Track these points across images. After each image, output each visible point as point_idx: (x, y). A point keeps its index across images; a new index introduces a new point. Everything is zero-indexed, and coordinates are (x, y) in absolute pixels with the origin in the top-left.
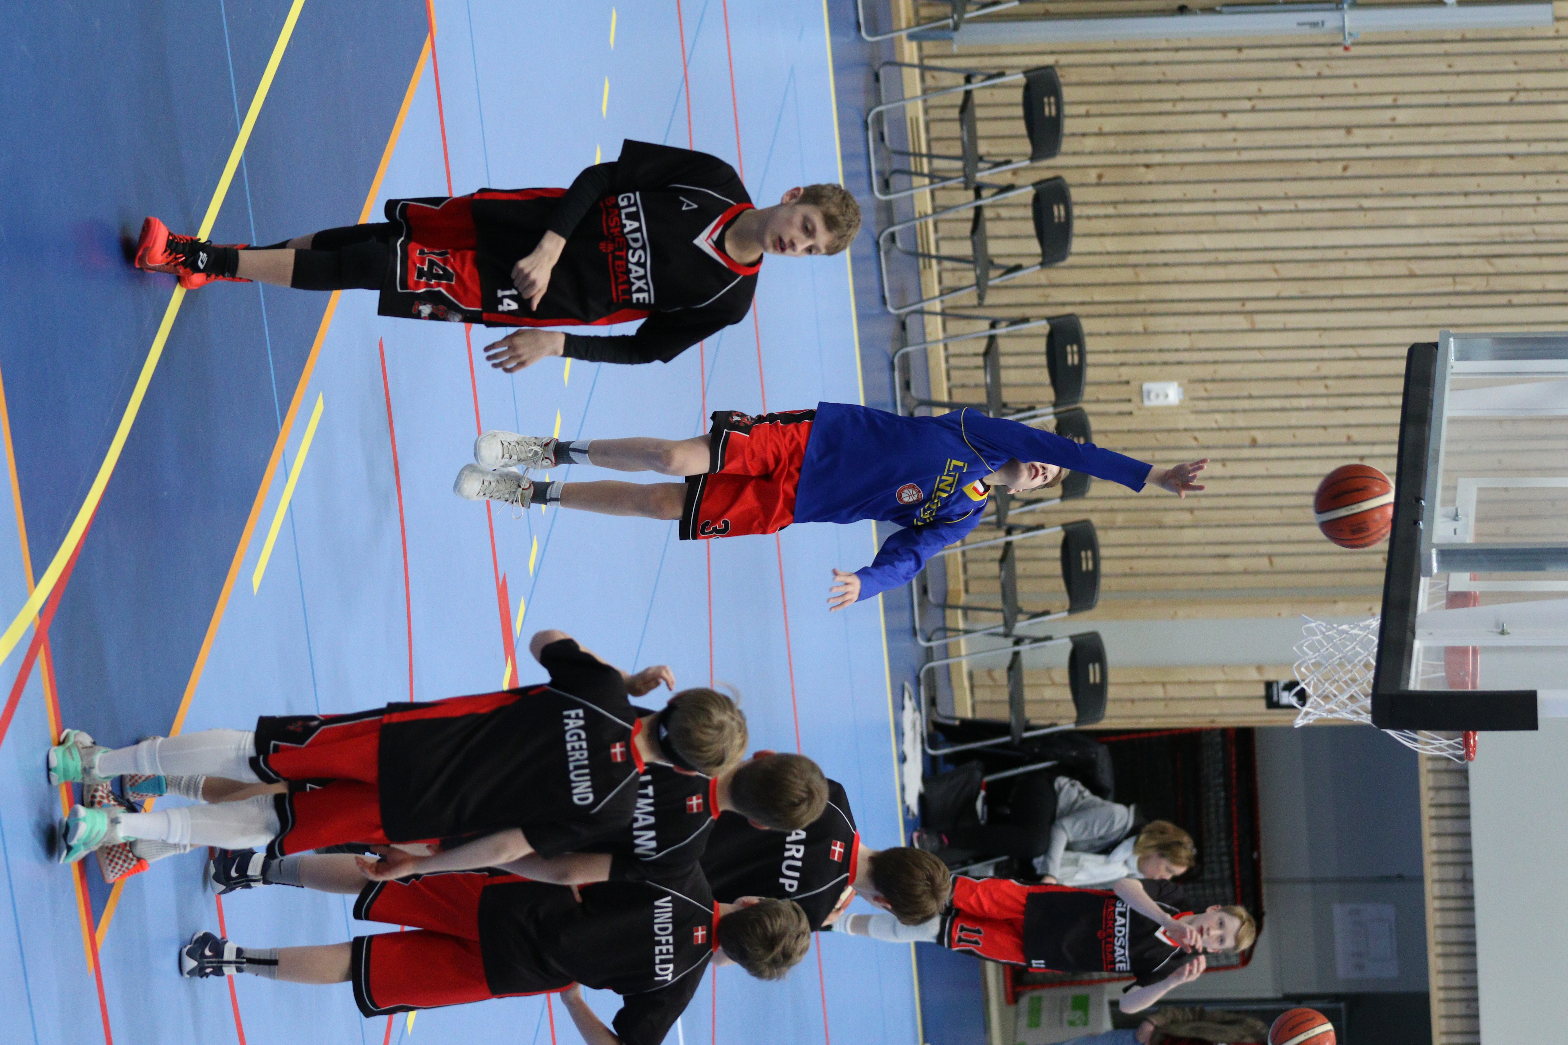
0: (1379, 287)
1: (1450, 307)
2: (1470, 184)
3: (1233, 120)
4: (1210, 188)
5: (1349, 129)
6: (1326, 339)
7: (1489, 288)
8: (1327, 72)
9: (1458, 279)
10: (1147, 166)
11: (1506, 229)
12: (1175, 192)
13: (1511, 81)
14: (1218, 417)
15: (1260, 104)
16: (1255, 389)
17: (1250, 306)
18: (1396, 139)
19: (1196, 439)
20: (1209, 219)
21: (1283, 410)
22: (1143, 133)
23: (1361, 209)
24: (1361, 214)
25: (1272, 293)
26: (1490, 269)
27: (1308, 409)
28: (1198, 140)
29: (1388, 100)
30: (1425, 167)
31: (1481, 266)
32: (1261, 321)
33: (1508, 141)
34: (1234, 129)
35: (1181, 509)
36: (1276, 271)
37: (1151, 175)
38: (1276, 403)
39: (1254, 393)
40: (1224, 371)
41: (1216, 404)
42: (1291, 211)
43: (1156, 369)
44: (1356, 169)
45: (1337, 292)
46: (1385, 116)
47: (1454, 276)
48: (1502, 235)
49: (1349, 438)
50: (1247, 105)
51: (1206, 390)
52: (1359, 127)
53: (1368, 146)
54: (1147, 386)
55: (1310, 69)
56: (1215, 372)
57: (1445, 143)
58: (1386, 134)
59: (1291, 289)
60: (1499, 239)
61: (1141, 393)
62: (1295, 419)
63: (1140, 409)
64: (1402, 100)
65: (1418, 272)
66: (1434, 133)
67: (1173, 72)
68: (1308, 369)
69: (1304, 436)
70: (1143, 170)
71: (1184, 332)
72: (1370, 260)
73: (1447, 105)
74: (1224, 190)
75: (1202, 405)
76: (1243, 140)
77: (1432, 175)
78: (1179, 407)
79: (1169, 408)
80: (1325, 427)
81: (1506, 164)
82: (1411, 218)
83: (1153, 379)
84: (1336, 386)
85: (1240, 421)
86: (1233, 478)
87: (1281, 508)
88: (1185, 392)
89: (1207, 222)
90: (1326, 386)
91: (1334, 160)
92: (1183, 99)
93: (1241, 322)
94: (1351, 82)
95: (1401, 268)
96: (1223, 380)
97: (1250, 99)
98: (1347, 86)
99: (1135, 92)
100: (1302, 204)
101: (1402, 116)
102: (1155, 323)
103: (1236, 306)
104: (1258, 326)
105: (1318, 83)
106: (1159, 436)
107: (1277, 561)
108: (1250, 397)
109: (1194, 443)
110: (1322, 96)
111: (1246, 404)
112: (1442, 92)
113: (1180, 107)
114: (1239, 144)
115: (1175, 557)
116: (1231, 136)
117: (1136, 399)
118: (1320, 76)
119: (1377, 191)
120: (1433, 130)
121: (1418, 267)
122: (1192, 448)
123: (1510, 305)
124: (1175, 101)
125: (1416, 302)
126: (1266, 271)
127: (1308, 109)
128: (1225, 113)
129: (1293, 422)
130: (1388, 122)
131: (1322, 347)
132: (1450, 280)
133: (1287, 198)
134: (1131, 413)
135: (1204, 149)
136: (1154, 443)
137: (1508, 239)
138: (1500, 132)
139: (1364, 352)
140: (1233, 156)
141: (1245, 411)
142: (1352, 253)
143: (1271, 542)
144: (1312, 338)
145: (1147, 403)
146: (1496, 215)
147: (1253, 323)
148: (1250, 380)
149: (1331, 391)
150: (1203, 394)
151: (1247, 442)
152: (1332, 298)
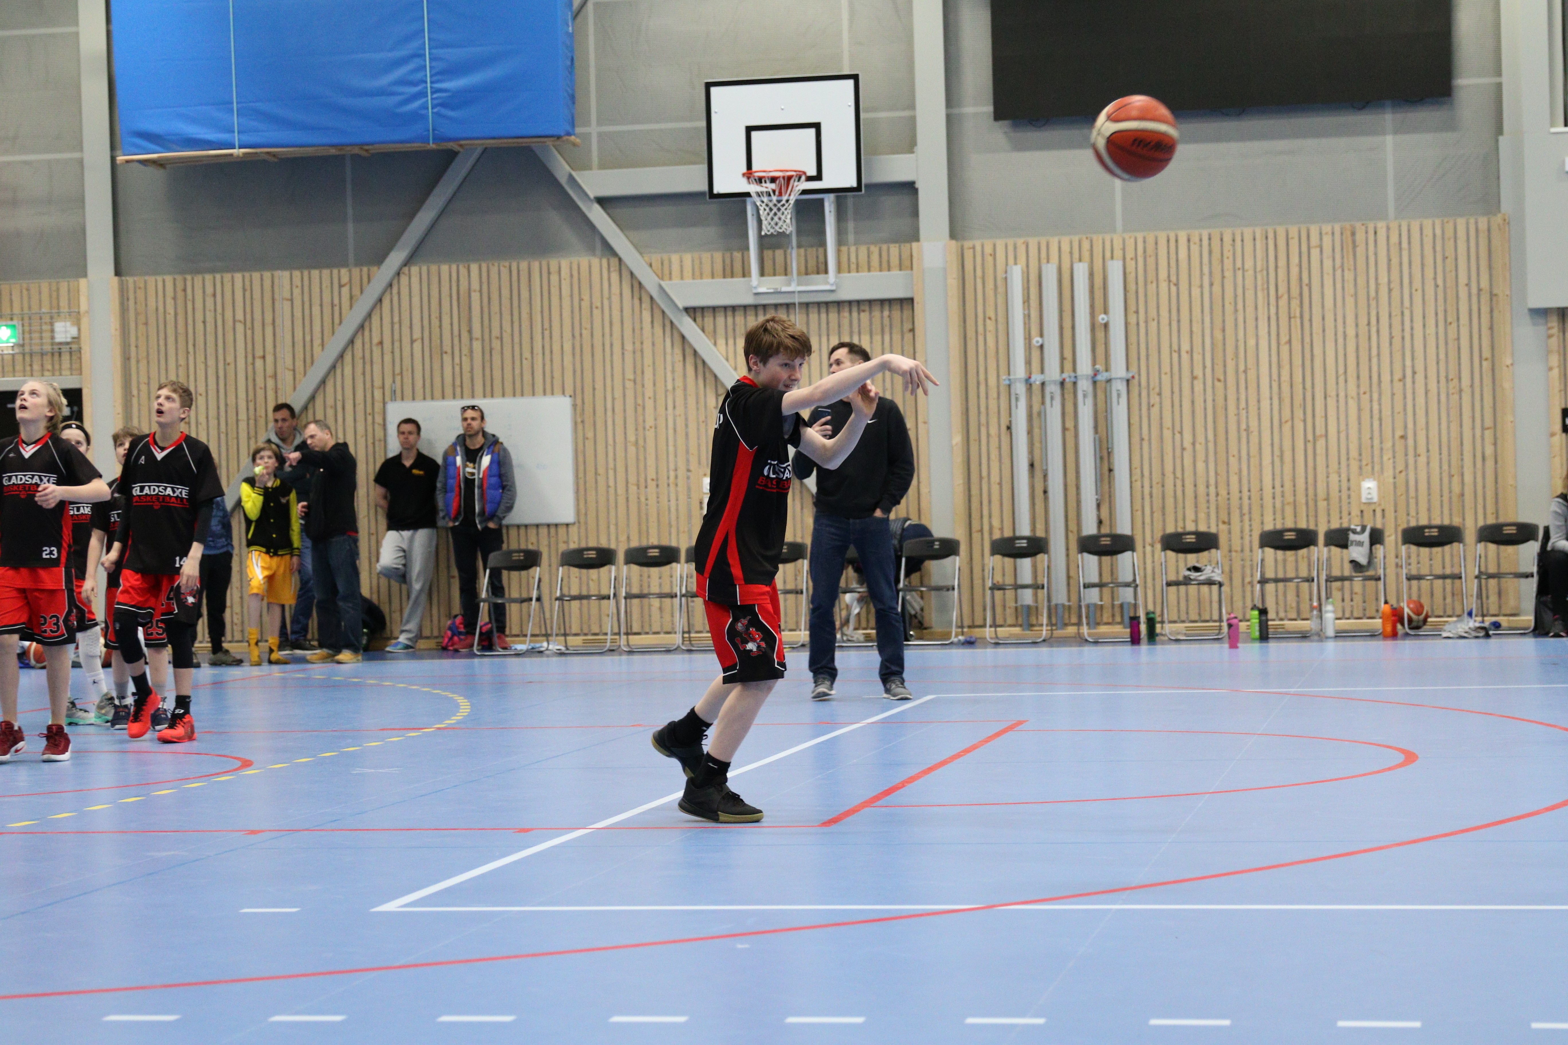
0: (1298, 361)
1: (1311, 320)
2: (1229, 308)
3: (1187, 444)
4: (1231, 459)
5: (1194, 378)
6: (1332, 392)
7: (1298, 298)
8: (1157, 390)
9: (1292, 315)
10: (1217, 495)
11: (1259, 288)
12: (1234, 479)
13: (1164, 286)
14: (1385, 458)
15: (1177, 428)
16: (1366, 436)
17: (1310, 437)
18: (1200, 351)
19: (1401, 472)
20: (1252, 460)
21: (1380, 419)
22: (1196, 497)
23: (1245, 372)
24: (1249, 372)
25: (1301, 425)
26: (1286, 297)
27: (1380, 404)
28: (1200, 466)
29: (1175, 356)
30: (1218, 335)
31: (1283, 302)
32: (1320, 430)
33: (1201, 286)
34: (1194, 444)
35: (1450, 482)
36: (1286, 422)
37: (1223, 492)
38: (1376, 424)
39: (1369, 436)
40: (1354, 453)
41: (1377, 459)
42: (1247, 412)
43: (1353, 494)
44: (1220, 374)
45: (1301, 386)
46: (1185, 357)
47: (1290, 318)
48: (1263, 290)
49: (1400, 380)
50: (1178, 436)
51: (1367, 465)
52: (1192, 372)
53: (1204, 367)
54: (1364, 500)
55: (1155, 399)
56: (1354, 459)
57: (1203, 323)
58: (1197, 357)
59: (1299, 413)
60: (1266, 292)
61: (1369, 504)
62: (1386, 412)
63: (1380, 505)
64: (1175, 347)
65: (1287, 338)
66: (1197, 328)
67: (1156, 477)
68: (1352, 404)
69: (1399, 407)
70: (1219, 498)
71: (1328, 477)
72: (1279, 367)
73: (1179, 321)
74: (1233, 450)
75: (1377, 468)
76: (1200, 438)
77: (1224, 330)
78: (1379, 481)
79: (1379, 487)
80: (1393, 394)
81: (1217, 289)
82: (1251, 342)
83: (1360, 497)
84: (1364, 387)
85: (1388, 445)
86: (1428, 451)
87: (1449, 422)
88: (1368, 477)
89: (1254, 461)
90: (1365, 393)
91: (1213, 387)
92: (1174, 473)
93: (1321, 443)
94: (1163, 376)
95: (1285, 349)
96: (1360, 455)
97: (1174, 434)
98: (1166, 379)
99: (1170, 501)
100: (1243, 405)
101: (1185, 347)
102: (1321, 494)
103: (1310, 446)
104: (1323, 432)
105: (1163, 395)
106: (1399, 494)
107: (1487, 425)
108: (1371, 438)
109: (1404, 474)
110: (1172, 393)
111: (1376, 442)
112: (1170, 324)
113: (1179, 474)
114: (1203, 442)
115: (1484, 487)
116: (1198, 446)
117: (1373, 507)
118: (1160, 394)
119: (1234, 362)
120: (1194, 329)
121: (1284, 338)
122: (1407, 475)
123: (1309, 285)
124: (1175, 478)
125: (1307, 339)
126: (1287, 428)
127: (1181, 401)
128: (1183, 449)
129: (1389, 413)
130: (1189, 356)
131: (1338, 396)
132: (1292, 320)
133: (1238, 415)
134: (1383, 510)
135: (1206, 462)
136: (1403, 497)
137: (1265, 286)
138: (1196, 292)
139: (1341, 371)
140: (1211, 445)
141: (1381, 443)
142: (1275, 377)
143: (1473, 428)
144: (1331, 402)
145: (1375, 500)
146: (1250, 294)
147: (1321, 436)
148: (1360, 439)
149: (1368, 390)
150: (1369, 467)
151: (1403, 441)
152: (1304, 388)
